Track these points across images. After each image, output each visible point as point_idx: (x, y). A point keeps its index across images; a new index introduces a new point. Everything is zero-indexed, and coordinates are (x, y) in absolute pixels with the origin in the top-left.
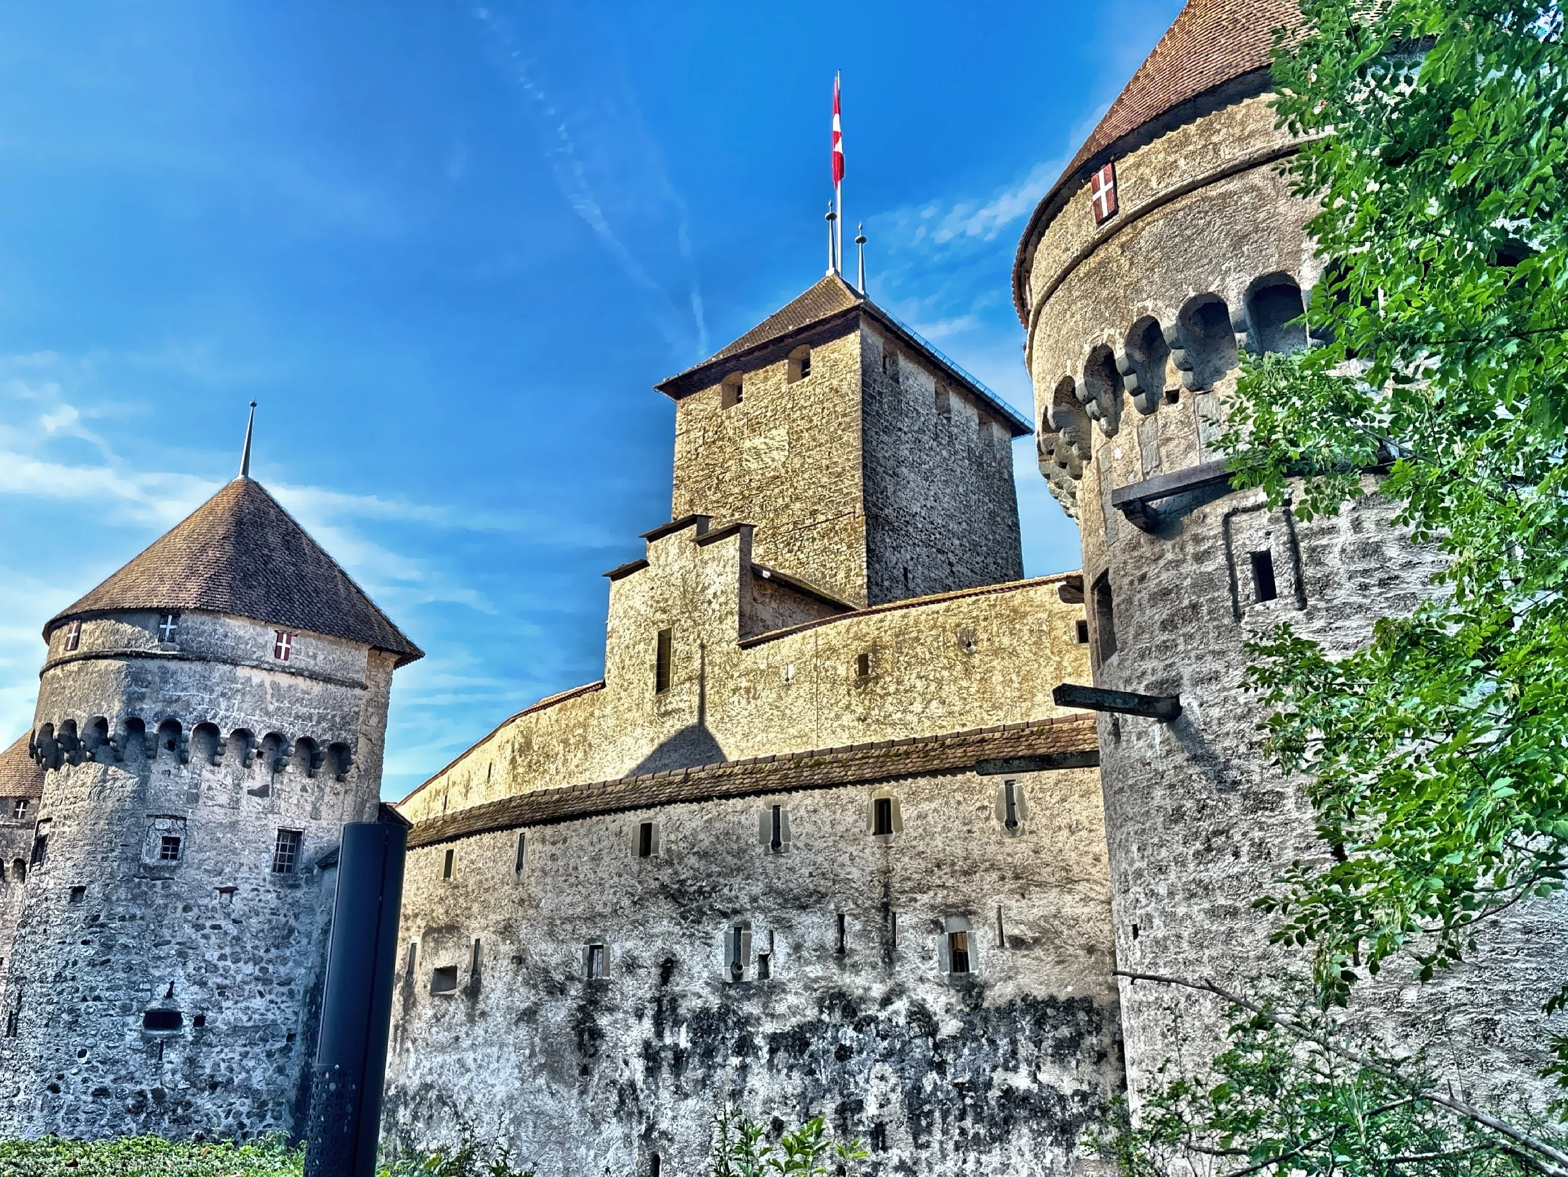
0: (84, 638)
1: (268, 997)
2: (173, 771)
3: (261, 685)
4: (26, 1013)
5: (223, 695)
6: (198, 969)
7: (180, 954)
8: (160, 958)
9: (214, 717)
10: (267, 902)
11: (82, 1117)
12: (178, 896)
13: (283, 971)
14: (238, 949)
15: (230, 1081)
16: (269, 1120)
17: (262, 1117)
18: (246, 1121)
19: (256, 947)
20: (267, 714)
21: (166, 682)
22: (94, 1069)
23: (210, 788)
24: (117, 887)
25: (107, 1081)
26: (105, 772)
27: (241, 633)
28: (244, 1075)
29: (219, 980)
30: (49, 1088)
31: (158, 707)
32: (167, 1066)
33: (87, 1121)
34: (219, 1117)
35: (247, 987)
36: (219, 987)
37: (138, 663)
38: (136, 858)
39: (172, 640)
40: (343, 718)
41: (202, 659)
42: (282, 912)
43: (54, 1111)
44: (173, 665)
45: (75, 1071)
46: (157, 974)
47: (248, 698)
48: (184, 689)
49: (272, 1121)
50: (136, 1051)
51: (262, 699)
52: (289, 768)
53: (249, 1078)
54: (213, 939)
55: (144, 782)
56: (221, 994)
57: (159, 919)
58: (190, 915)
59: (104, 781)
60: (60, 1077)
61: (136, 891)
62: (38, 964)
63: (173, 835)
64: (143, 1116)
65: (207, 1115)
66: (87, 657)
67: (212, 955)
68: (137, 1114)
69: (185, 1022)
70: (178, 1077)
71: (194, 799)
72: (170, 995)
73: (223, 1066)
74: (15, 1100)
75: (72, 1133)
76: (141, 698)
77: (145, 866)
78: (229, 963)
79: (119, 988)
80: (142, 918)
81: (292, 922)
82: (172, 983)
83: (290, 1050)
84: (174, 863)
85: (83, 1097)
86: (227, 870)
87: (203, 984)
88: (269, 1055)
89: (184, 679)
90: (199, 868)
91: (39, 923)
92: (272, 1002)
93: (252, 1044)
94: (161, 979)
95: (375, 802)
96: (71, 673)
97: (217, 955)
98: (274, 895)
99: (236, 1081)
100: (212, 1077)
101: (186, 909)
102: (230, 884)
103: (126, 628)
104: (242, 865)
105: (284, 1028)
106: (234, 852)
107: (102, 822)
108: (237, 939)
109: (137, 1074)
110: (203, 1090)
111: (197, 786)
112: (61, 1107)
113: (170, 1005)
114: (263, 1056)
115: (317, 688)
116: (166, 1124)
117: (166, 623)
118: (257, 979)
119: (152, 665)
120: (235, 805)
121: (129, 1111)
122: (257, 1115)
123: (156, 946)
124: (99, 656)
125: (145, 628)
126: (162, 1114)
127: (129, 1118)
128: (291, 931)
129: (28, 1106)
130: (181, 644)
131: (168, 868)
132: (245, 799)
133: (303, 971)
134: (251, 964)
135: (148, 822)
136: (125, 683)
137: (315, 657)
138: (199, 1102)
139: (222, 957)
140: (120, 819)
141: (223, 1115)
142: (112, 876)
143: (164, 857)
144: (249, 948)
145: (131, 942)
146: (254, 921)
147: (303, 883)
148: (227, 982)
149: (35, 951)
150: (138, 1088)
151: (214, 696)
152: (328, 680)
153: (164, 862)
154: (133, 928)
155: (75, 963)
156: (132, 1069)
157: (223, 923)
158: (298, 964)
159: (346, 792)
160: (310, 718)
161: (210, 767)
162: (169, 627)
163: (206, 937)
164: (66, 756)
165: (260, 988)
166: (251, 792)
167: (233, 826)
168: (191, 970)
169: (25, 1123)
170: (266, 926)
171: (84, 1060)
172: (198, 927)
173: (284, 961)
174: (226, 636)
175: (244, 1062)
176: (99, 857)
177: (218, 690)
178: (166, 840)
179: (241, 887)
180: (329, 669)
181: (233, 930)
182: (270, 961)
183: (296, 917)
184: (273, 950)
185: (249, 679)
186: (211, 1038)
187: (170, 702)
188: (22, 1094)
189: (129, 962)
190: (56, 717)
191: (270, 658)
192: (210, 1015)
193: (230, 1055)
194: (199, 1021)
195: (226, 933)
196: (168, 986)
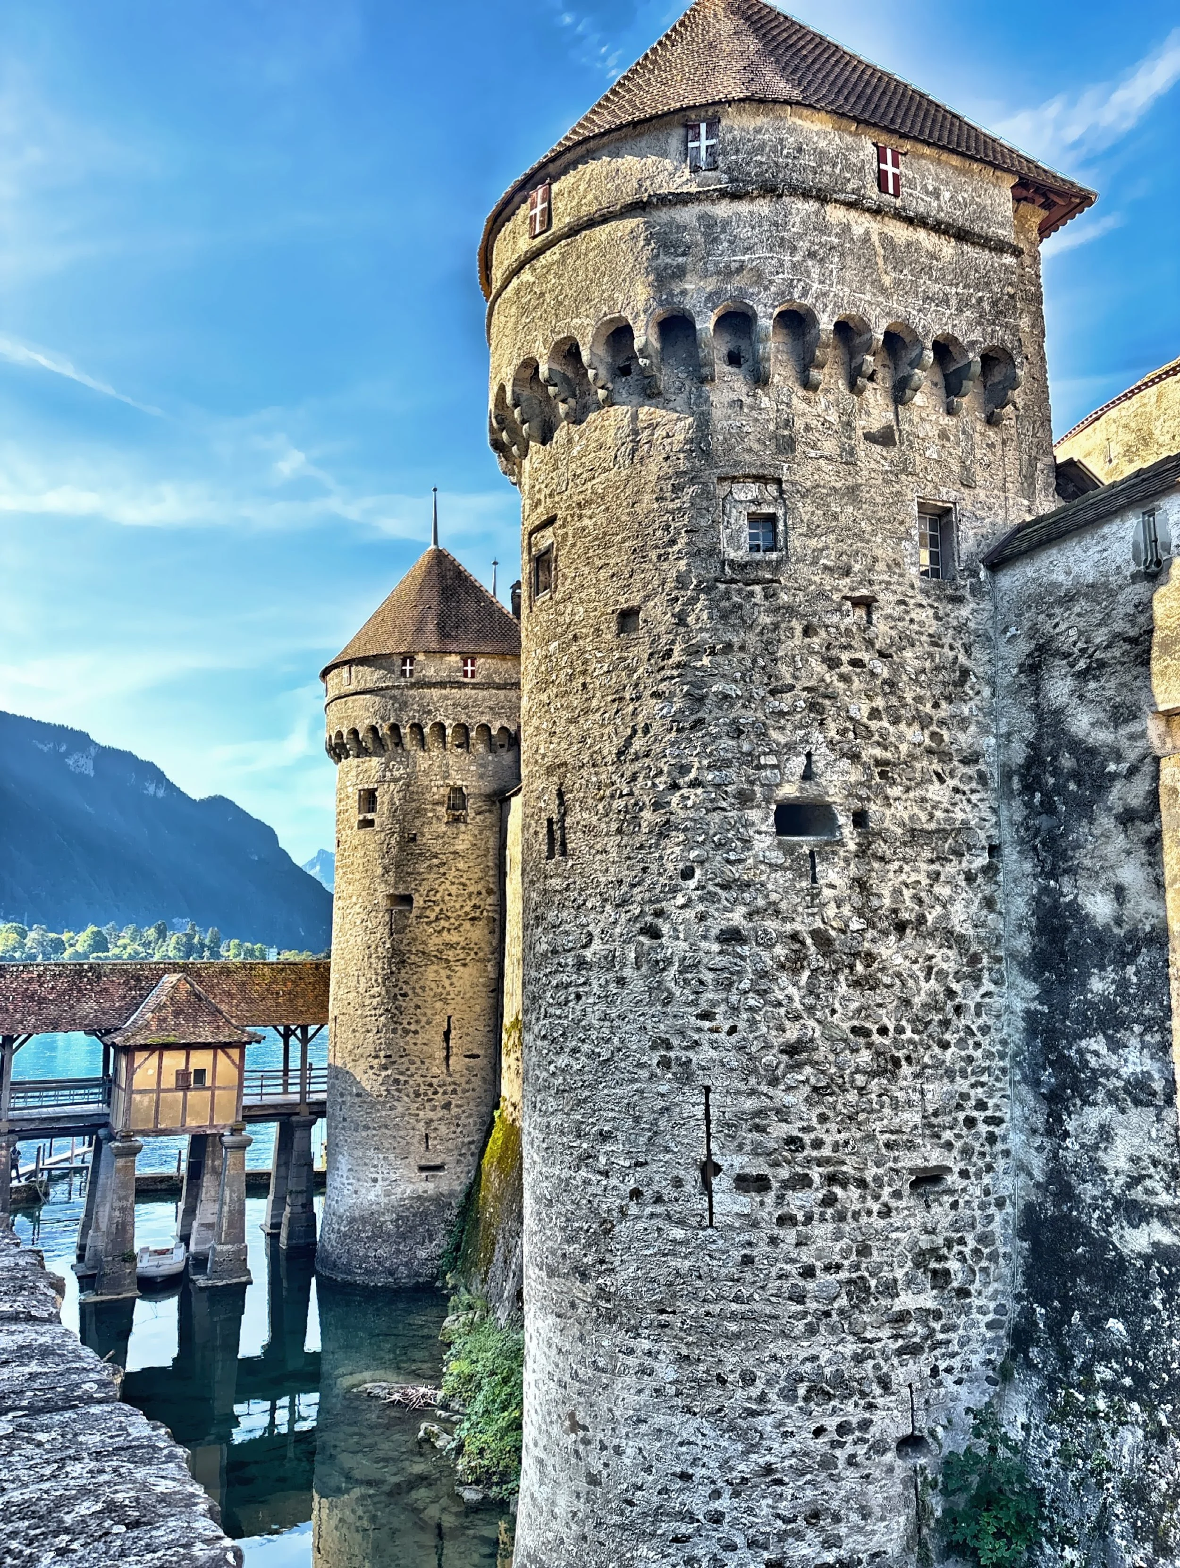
0: (559, 205)
1: (951, 783)
2: (748, 401)
3: (866, 239)
4: (577, 816)
5: (812, 255)
6: (843, 732)
7: (813, 707)
8: (782, 714)
9: (805, 293)
10: (922, 624)
11: (708, 977)
12: (791, 610)
13: (964, 739)
14: (894, 701)
15: (921, 919)
16: (987, 986)
17: (977, 980)
18: (956, 987)
19: (919, 699)
20: (883, 290)
21: (716, 240)
22: (711, 898)
23: (808, 428)
24: (694, 600)
25: (737, 917)
26: (635, 417)
27: (822, 144)
28: (939, 909)
29: (878, 752)
30: (643, 931)
31: (711, 285)
32: (827, 893)
33: (717, 982)
34: (916, 979)
35: (918, 765)
36: (878, 763)
37: (663, 215)
38: (713, 552)
39: (713, 167)
40: (994, 304)
41: (770, 190)
42: (947, 641)
43: (659, 966)
44: (723, 210)
45: (680, 900)
46: (783, 740)
47: (849, 261)
48: (747, 249)
49: (992, 987)
50: (775, 867)
51: (870, 264)
52: (919, 399)
53: (946, 917)
54: (856, 684)
55: (703, 424)
56: (883, 775)
57: (769, 648)
58: (816, 642)
59: (636, 432)
60: (659, 914)
61: (725, 604)
62: (583, 741)
63: (766, 509)
64: (806, 973)
65: (899, 975)
66: (573, 231)
67: (861, 709)
68: (796, 972)
69: (842, 820)
70: (846, 910)
71: (787, 445)
72: (808, 775)
73: (907, 893)
74: (588, 954)
75: (695, 1003)
76: (680, 273)
77: (732, 563)
78: (885, 724)
79: (727, 763)
80: (742, 648)
81: (962, 659)
82: (809, 755)
83: (997, 871)
84: (774, 556)
85: (704, 945)
86: (857, 567)
87: (855, 757)
88: (970, 878)
89: (745, 232)
90: (814, 563)
91: (571, 677)
92: (956, 790)
93: (941, 859)
94: (790, 747)
95: (1048, 460)
96: (548, 268)
97: (865, 710)
98: (931, 612)
99: (930, 918)
100: (895, 911)
101: (808, 631)
102: (864, 592)
103: (629, 163)
104: (875, 560)
105: (982, 835)
106: (859, 536)
107: (646, 498)
108: (891, 683)
109: (783, 906)
110: (885, 933)
111: (788, 424)
112: (669, 962)
113: (811, 789)
114: (961, 880)
115: (948, 249)
116: (843, 989)
117: (697, 137)
118: (930, 751)
119: (687, 215)
120: (848, 457)
121: (782, 967)
122: (969, 976)
123: (773, 693)
124: (591, 223)
125: (664, 154)
126: (835, 973)
127: (784, 978)
128: (965, 673)
129: (610, 961)
130: (729, 171)
131: (769, 563)
132: (862, 448)
133: (993, 741)
134: (916, 726)
135: (722, 490)
136: (647, 253)
137: (936, 194)
138: (885, 953)
139: (875, 714)
140: (675, 489)
141: (921, 975)
142: (682, 582)
143: (754, 548)
144: (909, 700)
145: (733, 690)
146: (908, 654)
147: (967, 593)
148: (888, 755)
149: (573, 721)
150: (788, 928)
151: (797, 258)
152: (962, 235)
153: (758, 556)
154: (731, 664)
155: (646, 730)
156: (774, 897)
157: (865, 656)
158: (985, 730)
159: (1004, 443)
160: (946, 301)
161: (801, 393)
162: (704, 143)
163: (844, 678)
164: (562, 408)
165: (936, 766)
166: (869, 437)
167: (852, 492)
168: (832, 733)
169: (613, 988)
170: (928, 664)
171: (692, 884)
172: (833, 663)
173: (963, 723)
174: (800, 150)
175: (937, 889)
176: (653, 555)
177: (803, 245)
178: (754, 519)
179: (881, 597)
180: (960, 217)
181: (883, 670)
182: (942, 723)
183: (967, 649)
184: (944, 705)
185: (846, 228)
186: (881, 847)
187: (728, 273)
188: (596, 941)
189: (734, 721)
190: (539, 343)
191: (873, 192)
192: (874, 808)
193: (914, 877)
194: (860, 819)
195: (873, 674)
196: (803, 759)
